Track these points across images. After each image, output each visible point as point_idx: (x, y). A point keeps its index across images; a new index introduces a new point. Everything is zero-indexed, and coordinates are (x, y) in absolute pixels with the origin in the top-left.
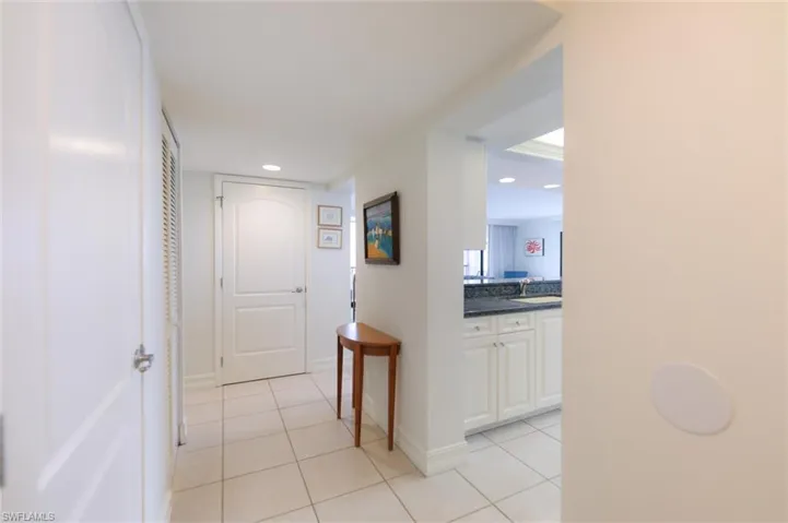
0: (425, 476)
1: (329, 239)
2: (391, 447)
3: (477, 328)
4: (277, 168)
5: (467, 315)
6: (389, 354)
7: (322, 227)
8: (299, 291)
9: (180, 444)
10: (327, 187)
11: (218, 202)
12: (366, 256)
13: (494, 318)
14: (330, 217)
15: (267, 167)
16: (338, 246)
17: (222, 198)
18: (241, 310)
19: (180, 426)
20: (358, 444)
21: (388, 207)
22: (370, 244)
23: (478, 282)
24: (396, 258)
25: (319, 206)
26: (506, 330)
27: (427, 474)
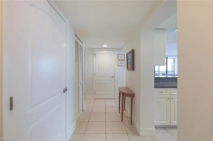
0: (140, 136)
1: (121, 63)
2: (131, 124)
3: (162, 92)
4: (106, 46)
5: (155, 87)
6: (131, 97)
7: (119, 60)
8: (113, 77)
9: (82, 111)
10: (120, 49)
11: (94, 55)
12: (127, 68)
13: (169, 89)
14: (121, 57)
15: (104, 46)
16: (124, 65)
17: (95, 54)
18: (99, 81)
19: (83, 107)
20: (122, 121)
21: (131, 54)
22: (128, 65)
23: (165, 76)
24: (133, 68)
25: (118, 55)
26: (174, 94)
27: (140, 135)
